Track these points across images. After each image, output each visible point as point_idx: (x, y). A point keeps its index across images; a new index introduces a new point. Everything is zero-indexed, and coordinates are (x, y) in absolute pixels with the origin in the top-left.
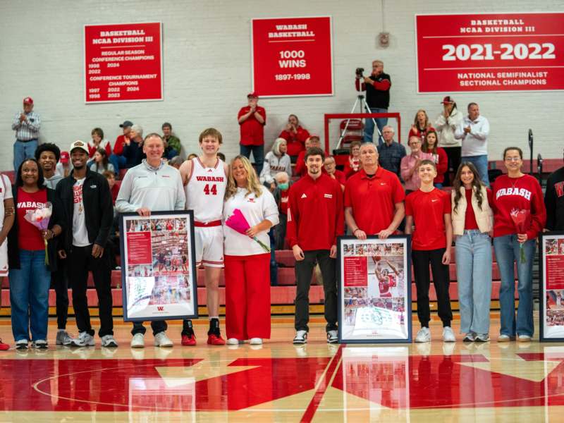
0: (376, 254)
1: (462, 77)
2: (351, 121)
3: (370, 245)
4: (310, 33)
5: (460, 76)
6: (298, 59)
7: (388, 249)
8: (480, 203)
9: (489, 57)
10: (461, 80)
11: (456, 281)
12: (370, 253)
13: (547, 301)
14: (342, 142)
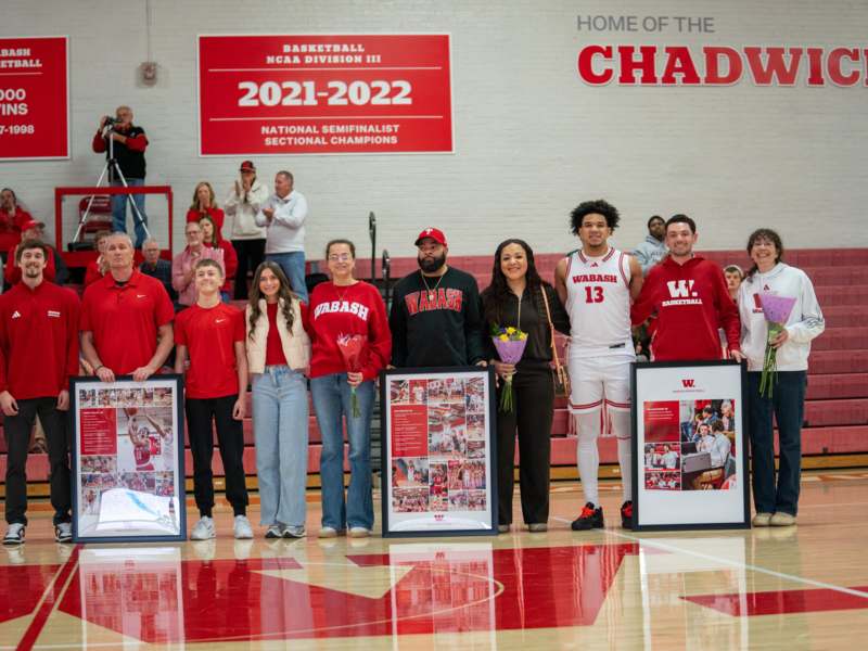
0: (129, 405)
1: (267, 132)
2: (96, 198)
3: (120, 390)
4: (34, 62)
5: (265, 130)
6: (15, 101)
7: (148, 396)
8: (290, 324)
9: (311, 101)
10: (266, 136)
11: (253, 445)
12: (121, 403)
13: (393, 474)
14: (83, 231)
